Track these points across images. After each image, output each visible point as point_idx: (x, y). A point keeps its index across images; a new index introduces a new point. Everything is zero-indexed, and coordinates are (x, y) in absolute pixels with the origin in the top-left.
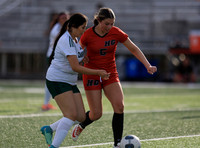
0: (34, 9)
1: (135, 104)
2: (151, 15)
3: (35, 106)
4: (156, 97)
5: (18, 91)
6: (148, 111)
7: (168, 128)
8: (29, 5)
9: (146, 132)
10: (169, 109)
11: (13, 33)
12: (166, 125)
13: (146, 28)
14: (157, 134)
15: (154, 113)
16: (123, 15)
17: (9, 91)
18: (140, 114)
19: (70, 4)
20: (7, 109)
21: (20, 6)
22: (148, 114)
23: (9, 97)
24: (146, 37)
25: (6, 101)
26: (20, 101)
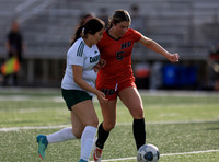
0: (64, 11)
1: (173, 115)
2: (191, 18)
3: (64, 116)
4: (195, 106)
5: (46, 100)
6: (187, 122)
7: (208, 141)
8: (58, 6)
9: (185, 144)
10: (210, 120)
11: (40, 37)
12: (207, 137)
13: (185, 32)
14: (196, 146)
15: (193, 124)
16: (161, 18)
17: (37, 100)
18: (177, 125)
19: (103, 5)
20: (33, 119)
21: (48, 8)
22: (187, 124)
23: (36, 107)
24: (185, 41)
25: (33, 110)
26: (48, 111)
